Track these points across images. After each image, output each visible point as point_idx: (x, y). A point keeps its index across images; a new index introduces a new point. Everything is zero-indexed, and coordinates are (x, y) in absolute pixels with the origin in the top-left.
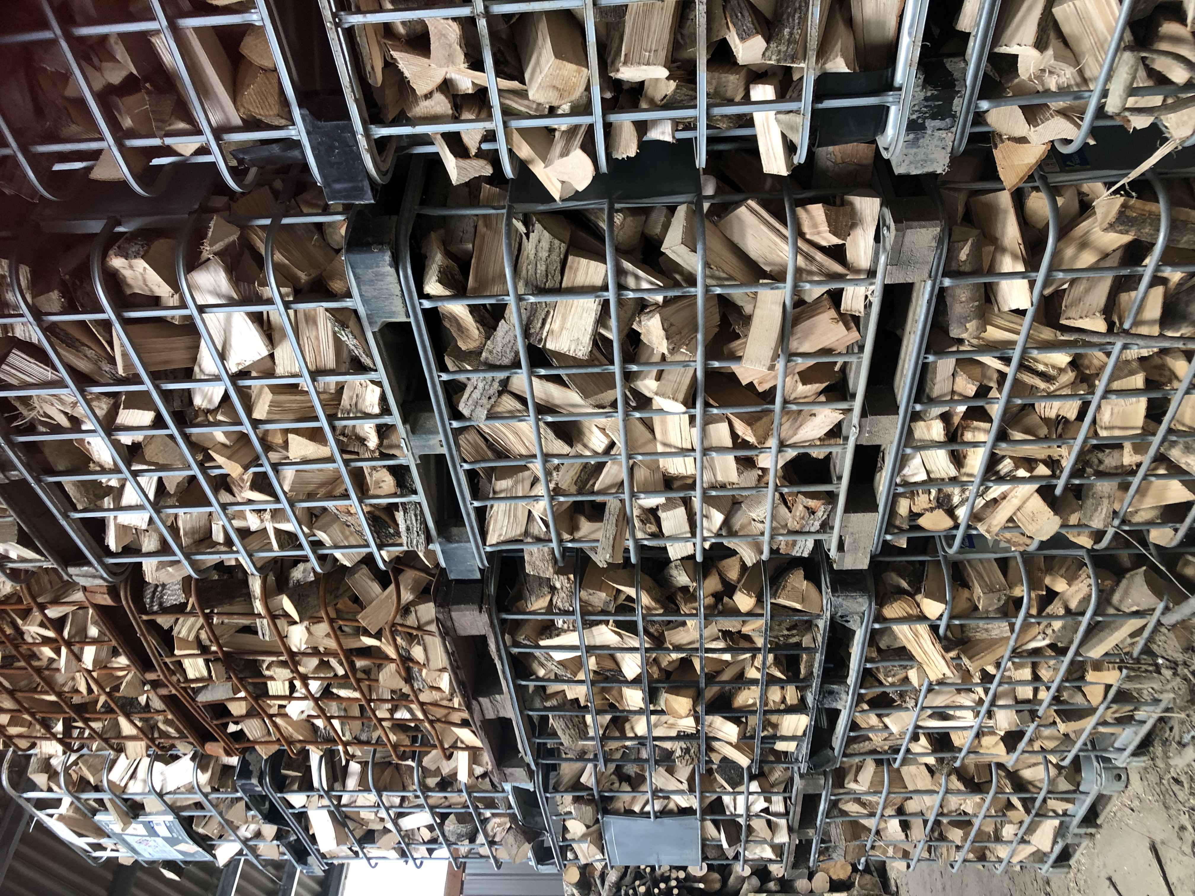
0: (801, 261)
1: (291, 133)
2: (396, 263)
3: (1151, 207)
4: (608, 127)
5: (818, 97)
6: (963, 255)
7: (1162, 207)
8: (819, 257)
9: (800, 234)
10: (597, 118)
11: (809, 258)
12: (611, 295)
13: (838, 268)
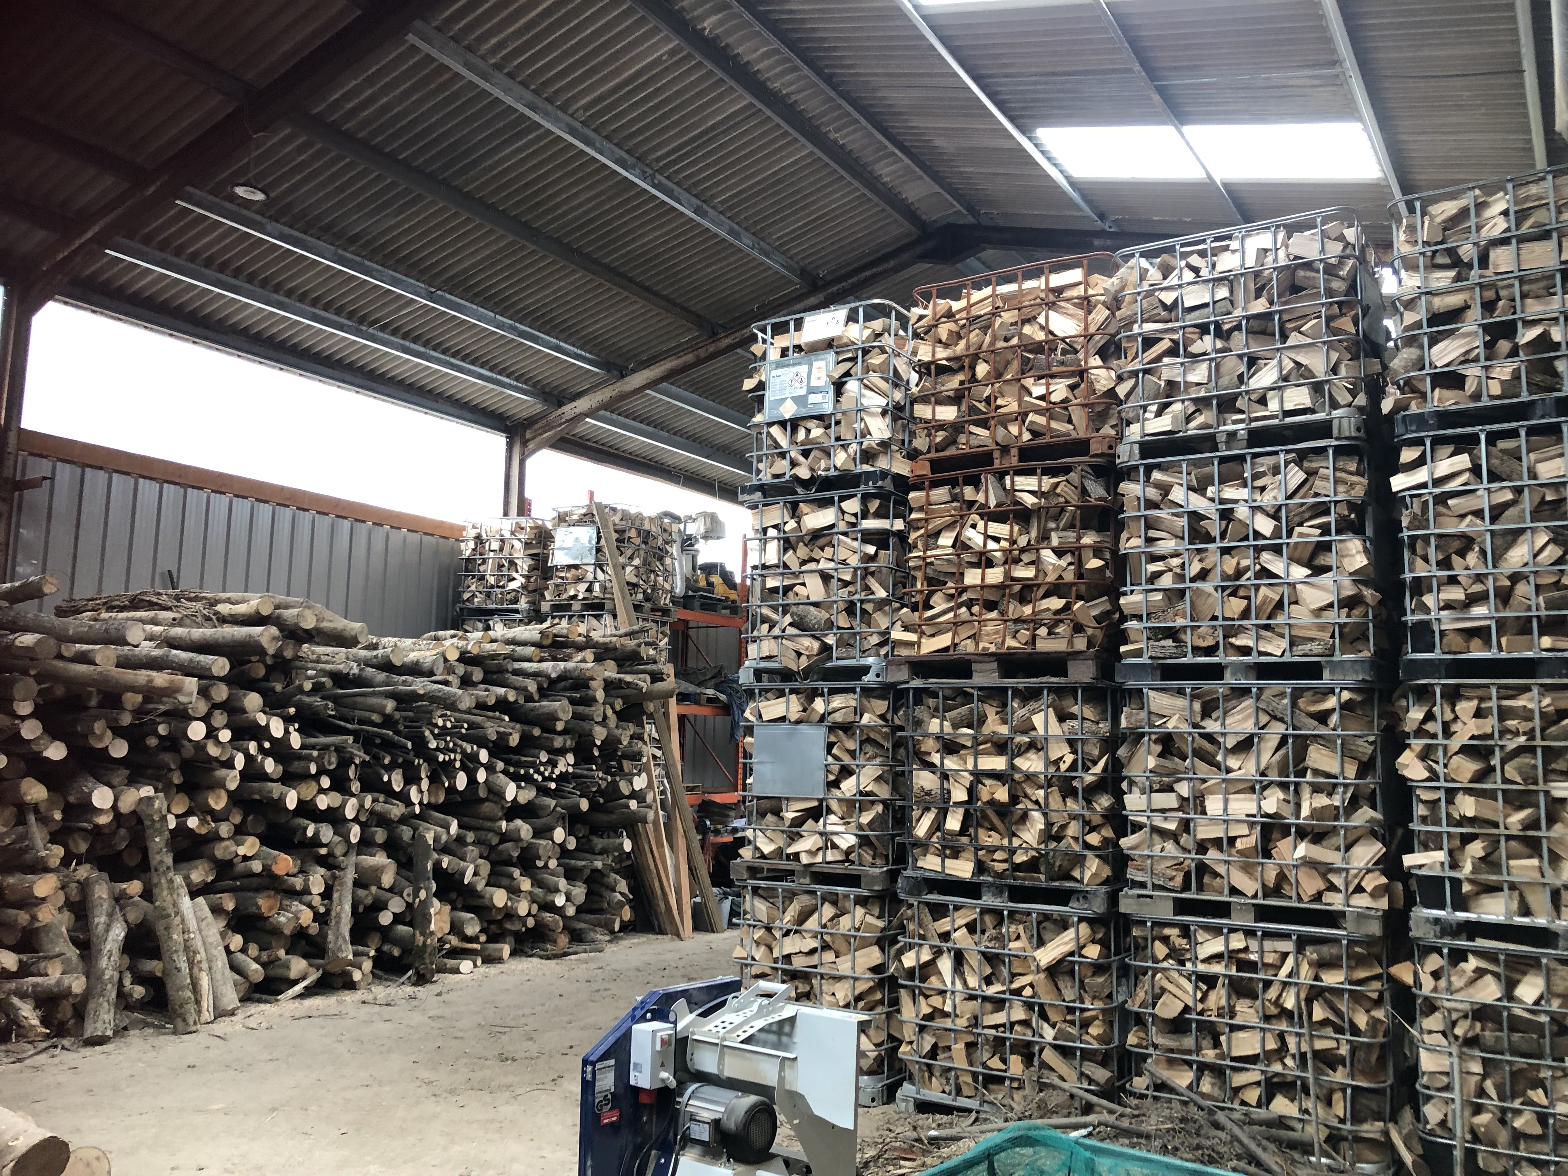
0: (1353, 872)
1: (1438, 650)
2: (1364, 681)
3: (1381, 1034)
4: (1438, 788)
5: (1450, 878)
6: (1357, 949)
7: (1380, 1039)
8: (1356, 881)
9: (1369, 871)
10: (1442, 783)
11: (1356, 876)
12: (1341, 780)
13: (1351, 889)
